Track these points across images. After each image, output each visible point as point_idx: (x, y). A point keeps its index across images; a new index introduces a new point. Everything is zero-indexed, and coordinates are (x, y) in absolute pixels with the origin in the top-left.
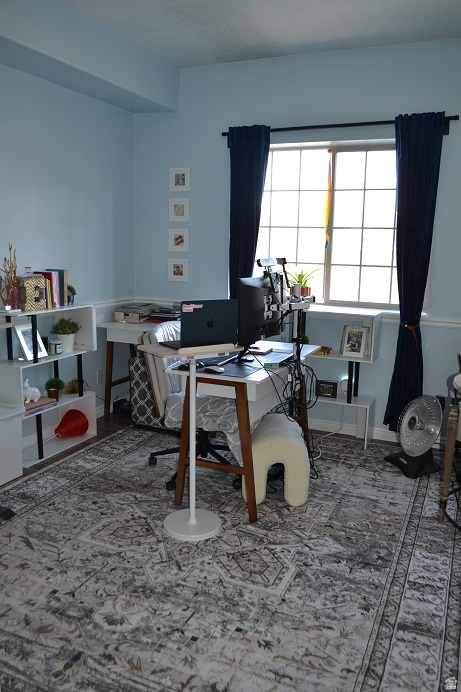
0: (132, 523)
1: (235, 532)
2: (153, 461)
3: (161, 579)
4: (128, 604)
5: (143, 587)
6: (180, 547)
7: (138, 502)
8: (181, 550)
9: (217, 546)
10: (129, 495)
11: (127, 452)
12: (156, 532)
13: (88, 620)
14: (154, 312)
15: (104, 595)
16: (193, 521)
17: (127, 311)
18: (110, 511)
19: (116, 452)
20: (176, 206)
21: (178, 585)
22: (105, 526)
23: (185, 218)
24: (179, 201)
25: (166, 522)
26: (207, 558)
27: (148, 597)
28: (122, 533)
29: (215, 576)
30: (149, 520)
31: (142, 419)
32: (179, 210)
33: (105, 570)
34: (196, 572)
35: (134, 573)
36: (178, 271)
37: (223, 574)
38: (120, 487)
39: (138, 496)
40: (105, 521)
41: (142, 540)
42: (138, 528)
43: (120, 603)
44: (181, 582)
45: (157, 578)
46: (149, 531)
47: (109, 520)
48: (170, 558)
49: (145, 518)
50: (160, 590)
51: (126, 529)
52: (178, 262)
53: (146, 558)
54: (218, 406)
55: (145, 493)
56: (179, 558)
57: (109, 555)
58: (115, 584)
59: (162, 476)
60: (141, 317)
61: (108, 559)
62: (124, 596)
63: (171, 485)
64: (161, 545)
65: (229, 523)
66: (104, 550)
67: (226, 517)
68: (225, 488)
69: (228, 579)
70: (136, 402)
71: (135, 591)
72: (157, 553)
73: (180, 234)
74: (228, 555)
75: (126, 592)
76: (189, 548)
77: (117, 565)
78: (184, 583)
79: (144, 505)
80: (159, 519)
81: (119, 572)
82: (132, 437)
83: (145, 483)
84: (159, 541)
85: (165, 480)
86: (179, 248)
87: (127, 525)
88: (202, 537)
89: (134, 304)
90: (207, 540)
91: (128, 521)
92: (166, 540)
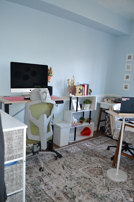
0: (97, 169)
1: (132, 182)
2: (108, 149)
3: (101, 192)
4: (88, 198)
5: (94, 194)
6: (111, 182)
7: (100, 162)
8: (110, 183)
9: (124, 185)
10: (98, 159)
11: (101, 144)
12: (104, 174)
13: (73, 200)
14: (116, 100)
15: (81, 192)
16: (117, 174)
17: (108, 99)
18: (91, 163)
19: (97, 143)
20: (127, 66)
21: (106, 197)
22: (88, 168)
23: (130, 70)
24: (129, 65)
25: (108, 171)
26: (119, 189)
27: (95, 198)
28: (92, 171)
29: (120, 197)
30: (102, 169)
31: (108, 134)
32: (128, 67)
33: (84, 183)
34: (114, 194)
35: (93, 187)
36: (126, 87)
37: (124, 198)
38: (96, 155)
39: (101, 160)
40: (88, 166)
41: (98, 176)
42: (98, 171)
43: (85, 197)
44: (108, 196)
45: (100, 191)
46: (102, 173)
47: (89, 166)
48: (106, 185)
49: (101, 168)
50: (100, 196)
51: (94, 170)
52: (126, 84)
53: (98, 183)
54: (132, 135)
55: (103, 159)
56: (109, 186)
57: (86, 178)
58: (85, 189)
59: (110, 154)
60: (112, 101)
61: (86, 180)
62: (87, 195)
63: (112, 159)
64: (104, 179)
65: (130, 178)
66: (85, 176)
67: (130, 175)
68: (132, 164)
69: (125, 200)
70: (107, 128)
71: (91, 194)
72: (102, 182)
73: (128, 75)
74: (127, 190)
75: (88, 194)
76: (114, 183)
77: (88, 183)
78: (109, 196)
79: (102, 163)
80: (106, 170)
81: (88, 186)
82: (104, 139)
83: (104, 156)
84: (104, 178)
85: (111, 156)
86: (127, 80)
87: (95, 169)
88: (119, 181)
89: (111, 97)
90: (121, 182)
91: (95, 168)
92: (106, 178)
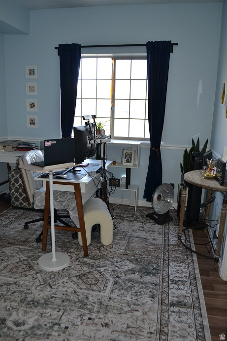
0: (20, 264)
1: (78, 263)
2: (26, 226)
3: (42, 295)
4: (26, 312)
5: (33, 301)
6: (49, 275)
7: (22, 251)
8: (50, 277)
9: (70, 272)
10: (16, 248)
11: (11, 223)
12: (35, 268)
13: (4, 326)
14: (20, 145)
15: (11, 309)
16: (54, 259)
17: (4, 145)
18: (6, 258)
19: (4, 223)
20: (30, 86)
21: (52, 297)
22: (5, 267)
23: (36, 93)
24: (32, 84)
25: (40, 261)
26: (65, 280)
27: (36, 307)
28: (15, 270)
29: (71, 290)
30: (30, 261)
31: (17, 203)
32: (32, 89)
33: (9, 293)
34: (61, 288)
35: (26, 293)
36: (32, 122)
37: (76, 288)
38: (10, 243)
39: (21, 247)
40: (4, 264)
41: (27, 273)
42: (24, 266)
43: (21, 312)
44: (53, 295)
45: (39, 295)
46: (31, 268)
47: (6, 263)
48: (45, 282)
49: (27, 260)
50: (42, 301)
51: (17, 268)
52: (32, 117)
53: (31, 283)
54: (64, 196)
55: (25, 245)
56: (50, 281)
57: (10, 284)
58: (16, 301)
59: (33, 234)
60: (13, 148)
61: (10, 287)
62: (22, 308)
63: (38, 240)
64: (39, 275)
65: (74, 258)
66: (7, 282)
67: (71, 255)
68: (68, 239)
69: (79, 290)
70: (13, 194)
71: (29, 304)
72: (36, 280)
73: (33, 102)
74: (76, 276)
75: (23, 305)
76: (54, 275)
77: (16, 290)
78: (55, 296)
79: (25, 253)
80: (35, 260)
81: (17, 294)
82: (12, 213)
83: (24, 239)
84: (37, 273)
85: (35, 237)
86: (32, 110)
87: (17, 265)
88: (61, 268)
89: (8, 141)
90: (64, 269)
91: (18, 263)
92: (41, 271)
